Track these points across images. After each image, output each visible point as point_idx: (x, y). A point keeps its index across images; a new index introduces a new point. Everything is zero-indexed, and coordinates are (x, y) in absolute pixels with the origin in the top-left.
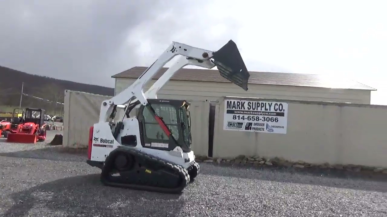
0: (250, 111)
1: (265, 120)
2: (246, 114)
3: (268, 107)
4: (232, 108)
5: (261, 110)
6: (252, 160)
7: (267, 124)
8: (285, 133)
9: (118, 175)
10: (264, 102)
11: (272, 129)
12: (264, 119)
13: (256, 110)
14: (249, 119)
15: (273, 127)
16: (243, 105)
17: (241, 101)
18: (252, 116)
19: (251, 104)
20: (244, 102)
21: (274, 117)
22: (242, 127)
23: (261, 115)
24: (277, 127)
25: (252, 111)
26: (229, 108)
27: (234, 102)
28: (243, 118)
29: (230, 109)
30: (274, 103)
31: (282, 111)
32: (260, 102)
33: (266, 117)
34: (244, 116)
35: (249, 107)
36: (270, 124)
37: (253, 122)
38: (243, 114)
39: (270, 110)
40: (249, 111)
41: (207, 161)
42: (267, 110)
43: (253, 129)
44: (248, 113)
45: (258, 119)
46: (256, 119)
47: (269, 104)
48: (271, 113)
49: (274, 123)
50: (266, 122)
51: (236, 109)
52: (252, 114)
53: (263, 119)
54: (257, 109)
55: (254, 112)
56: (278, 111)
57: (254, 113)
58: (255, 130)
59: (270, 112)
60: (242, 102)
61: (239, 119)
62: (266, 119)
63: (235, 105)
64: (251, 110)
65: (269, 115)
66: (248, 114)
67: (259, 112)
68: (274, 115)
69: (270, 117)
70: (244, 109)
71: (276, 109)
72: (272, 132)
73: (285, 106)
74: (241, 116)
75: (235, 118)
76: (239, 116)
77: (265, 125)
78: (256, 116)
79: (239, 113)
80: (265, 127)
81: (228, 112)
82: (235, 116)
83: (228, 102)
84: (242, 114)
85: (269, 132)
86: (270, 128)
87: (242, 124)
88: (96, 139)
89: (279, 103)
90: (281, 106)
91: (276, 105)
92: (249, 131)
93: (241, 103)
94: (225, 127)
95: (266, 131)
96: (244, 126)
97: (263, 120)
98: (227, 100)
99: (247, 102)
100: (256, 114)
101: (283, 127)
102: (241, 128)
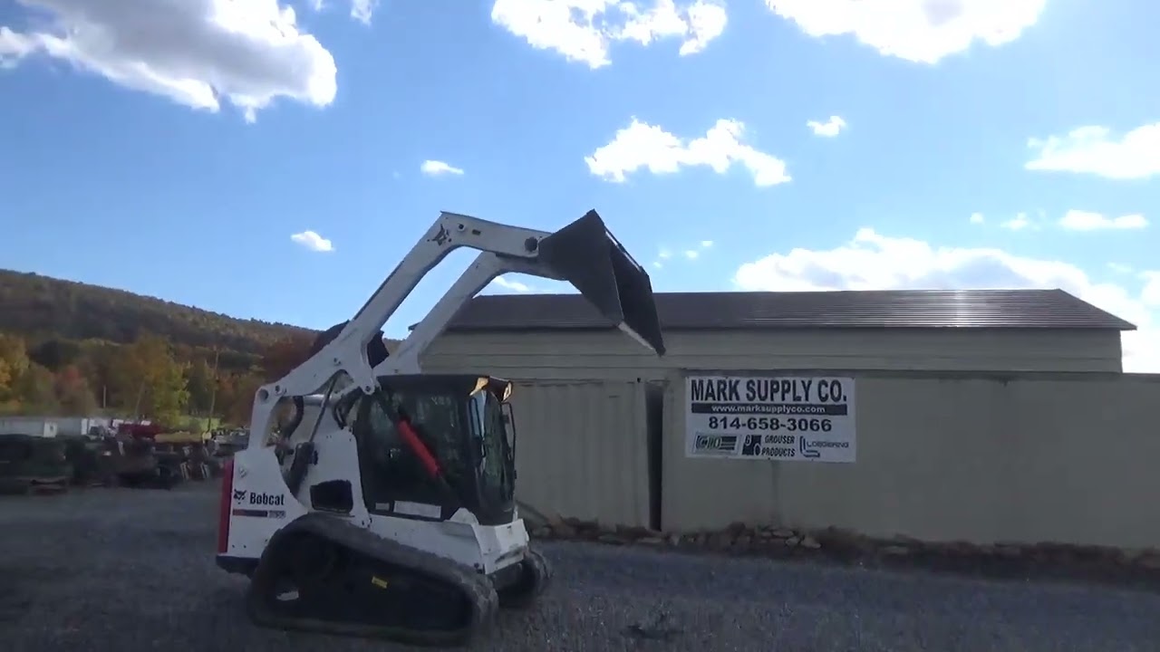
0: (754, 405)
1: (795, 428)
2: (742, 412)
3: (800, 392)
4: (706, 399)
5: (783, 399)
6: (766, 534)
7: (801, 437)
8: (852, 459)
9: (294, 595)
10: (791, 379)
11: (816, 452)
12: (793, 424)
13: (768, 401)
14: (752, 426)
15: (819, 444)
16: (734, 390)
17: (730, 378)
18: (758, 417)
19: (754, 385)
20: (737, 382)
21: (820, 418)
22: (733, 448)
23: (785, 413)
24: (829, 445)
25: (759, 405)
26: (697, 399)
27: (710, 383)
28: (736, 424)
29: (700, 401)
30: (816, 381)
31: (841, 402)
32: (780, 380)
33: (797, 418)
34: (737, 420)
35: (751, 395)
36: (810, 436)
37: (764, 433)
38: (735, 413)
39: (807, 399)
40: (752, 405)
41: (646, 540)
42: (799, 399)
43: (763, 452)
44: (749, 409)
45: (775, 424)
46: (769, 423)
47: (803, 382)
48: (811, 406)
49: (821, 435)
50: (797, 434)
51: (717, 401)
52: (758, 412)
53: (789, 425)
54: (772, 399)
55: (766, 405)
56: (830, 402)
57: (763, 409)
58: (770, 456)
59: (808, 405)
60: (730, 382)
61: (725, 427)
62: (797, 424)
63: (713, 391)
64: (757, 400)
65: (806, 413)
66: (748, 412)
67: (777, 405)
68: (819, 414)
69: (809, 418)
70: (738, 398)
71: (823, 395)
72: (816, 459)
73: (848, 386)
74: (731, 418)
75: (714, 425)
76: (725, 420)
77: (797, 441)
78: (769, 417)
79: (724, 412)
80: (796, 445)
81: (697, 409)
82: (714, 420)
83: (694, 382)
84: (732, 413)
85: (807, 459)
86: (810, 449)
87: (733, 439)
88: (241, 494)
89: (829, 380)
90: (836, 388)
91: (823, 386)
92: (755, 457)
93: (728, 384)
94: (690, 451)
95: (798, 456)
96: (739, 445)
97: (789, 429)
98: (692, 378)
99: (744, 381)
100: (770, 413)
101: (846, 445)
102: (732, 451)
